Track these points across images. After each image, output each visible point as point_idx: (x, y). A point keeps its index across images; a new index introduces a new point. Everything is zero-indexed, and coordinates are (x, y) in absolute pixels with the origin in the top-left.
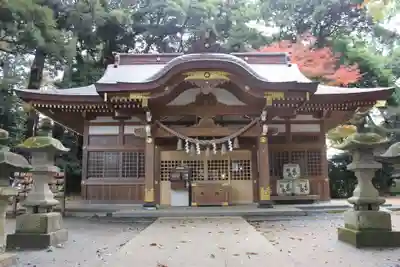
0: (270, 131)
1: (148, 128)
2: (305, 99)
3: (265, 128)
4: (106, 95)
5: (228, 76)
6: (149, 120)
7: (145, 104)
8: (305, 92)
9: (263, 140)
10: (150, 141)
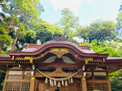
0: (87, 75)
1: (32, 73)
2: (103, 61)
3: (85, 74)
4: (13, 57)
5: (68, 50)
6: (34, 69)
7: (31, 62)
8: (103, 58)
9: (84, 79)
10: (33, 78)
